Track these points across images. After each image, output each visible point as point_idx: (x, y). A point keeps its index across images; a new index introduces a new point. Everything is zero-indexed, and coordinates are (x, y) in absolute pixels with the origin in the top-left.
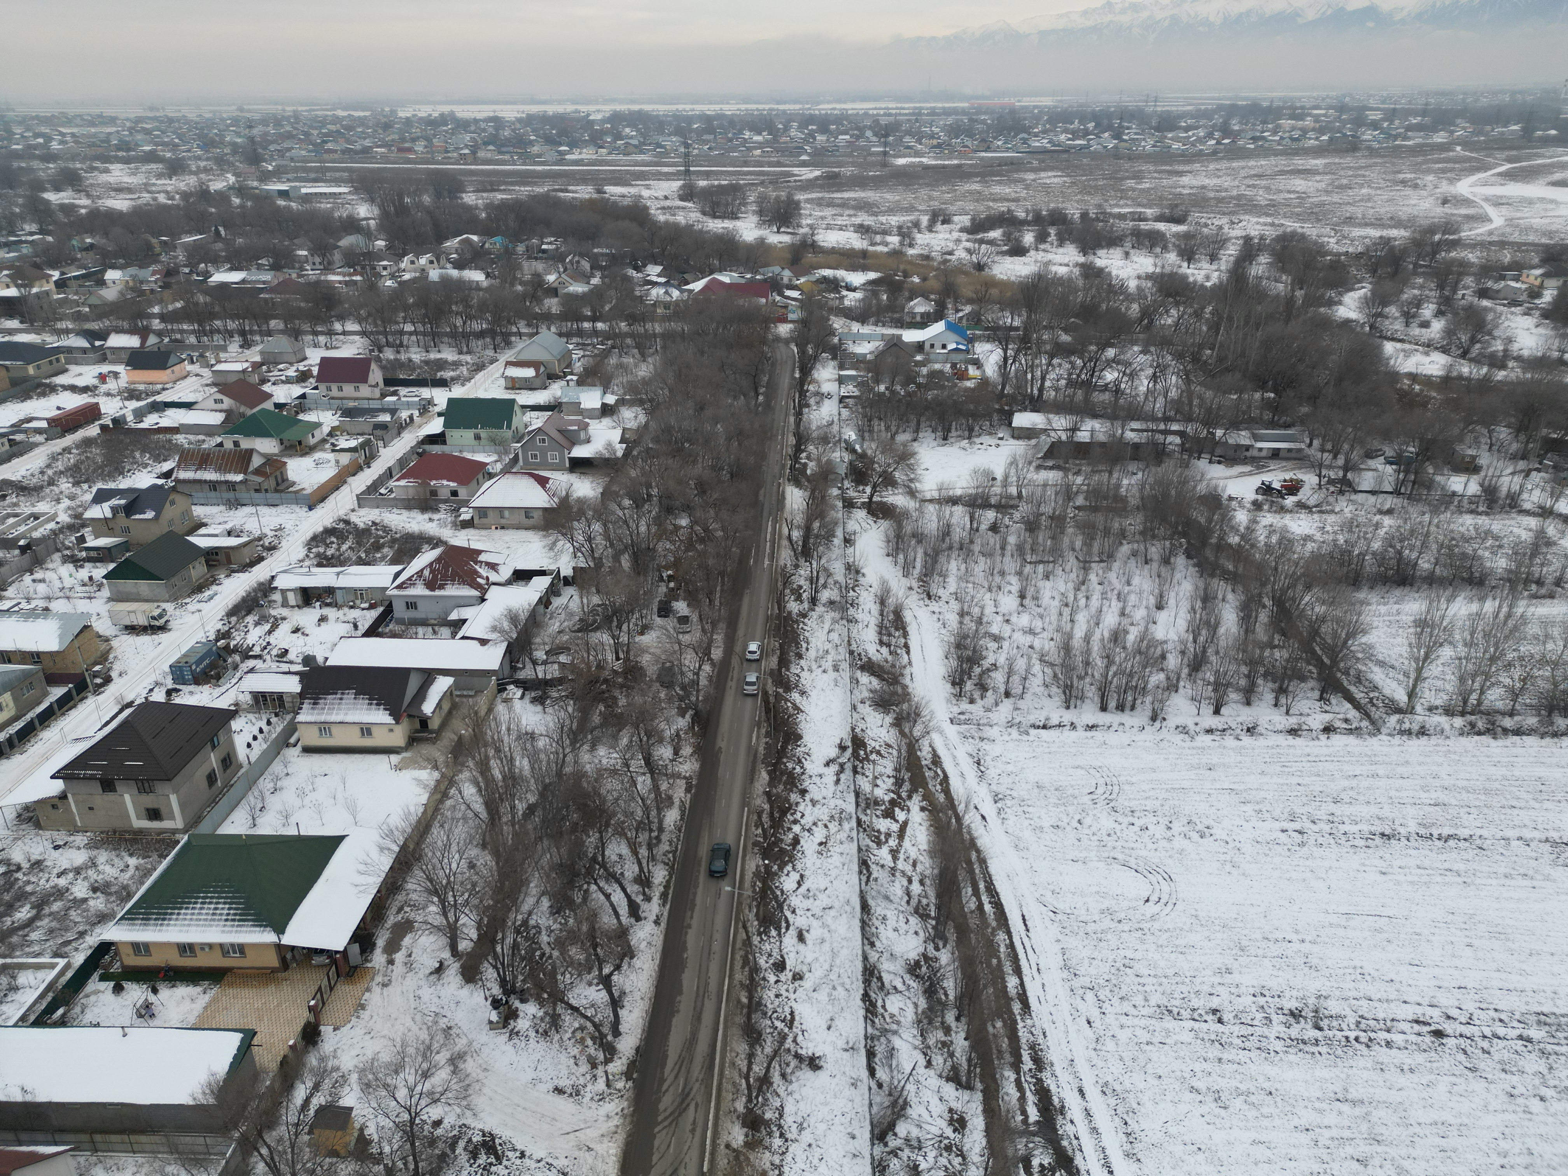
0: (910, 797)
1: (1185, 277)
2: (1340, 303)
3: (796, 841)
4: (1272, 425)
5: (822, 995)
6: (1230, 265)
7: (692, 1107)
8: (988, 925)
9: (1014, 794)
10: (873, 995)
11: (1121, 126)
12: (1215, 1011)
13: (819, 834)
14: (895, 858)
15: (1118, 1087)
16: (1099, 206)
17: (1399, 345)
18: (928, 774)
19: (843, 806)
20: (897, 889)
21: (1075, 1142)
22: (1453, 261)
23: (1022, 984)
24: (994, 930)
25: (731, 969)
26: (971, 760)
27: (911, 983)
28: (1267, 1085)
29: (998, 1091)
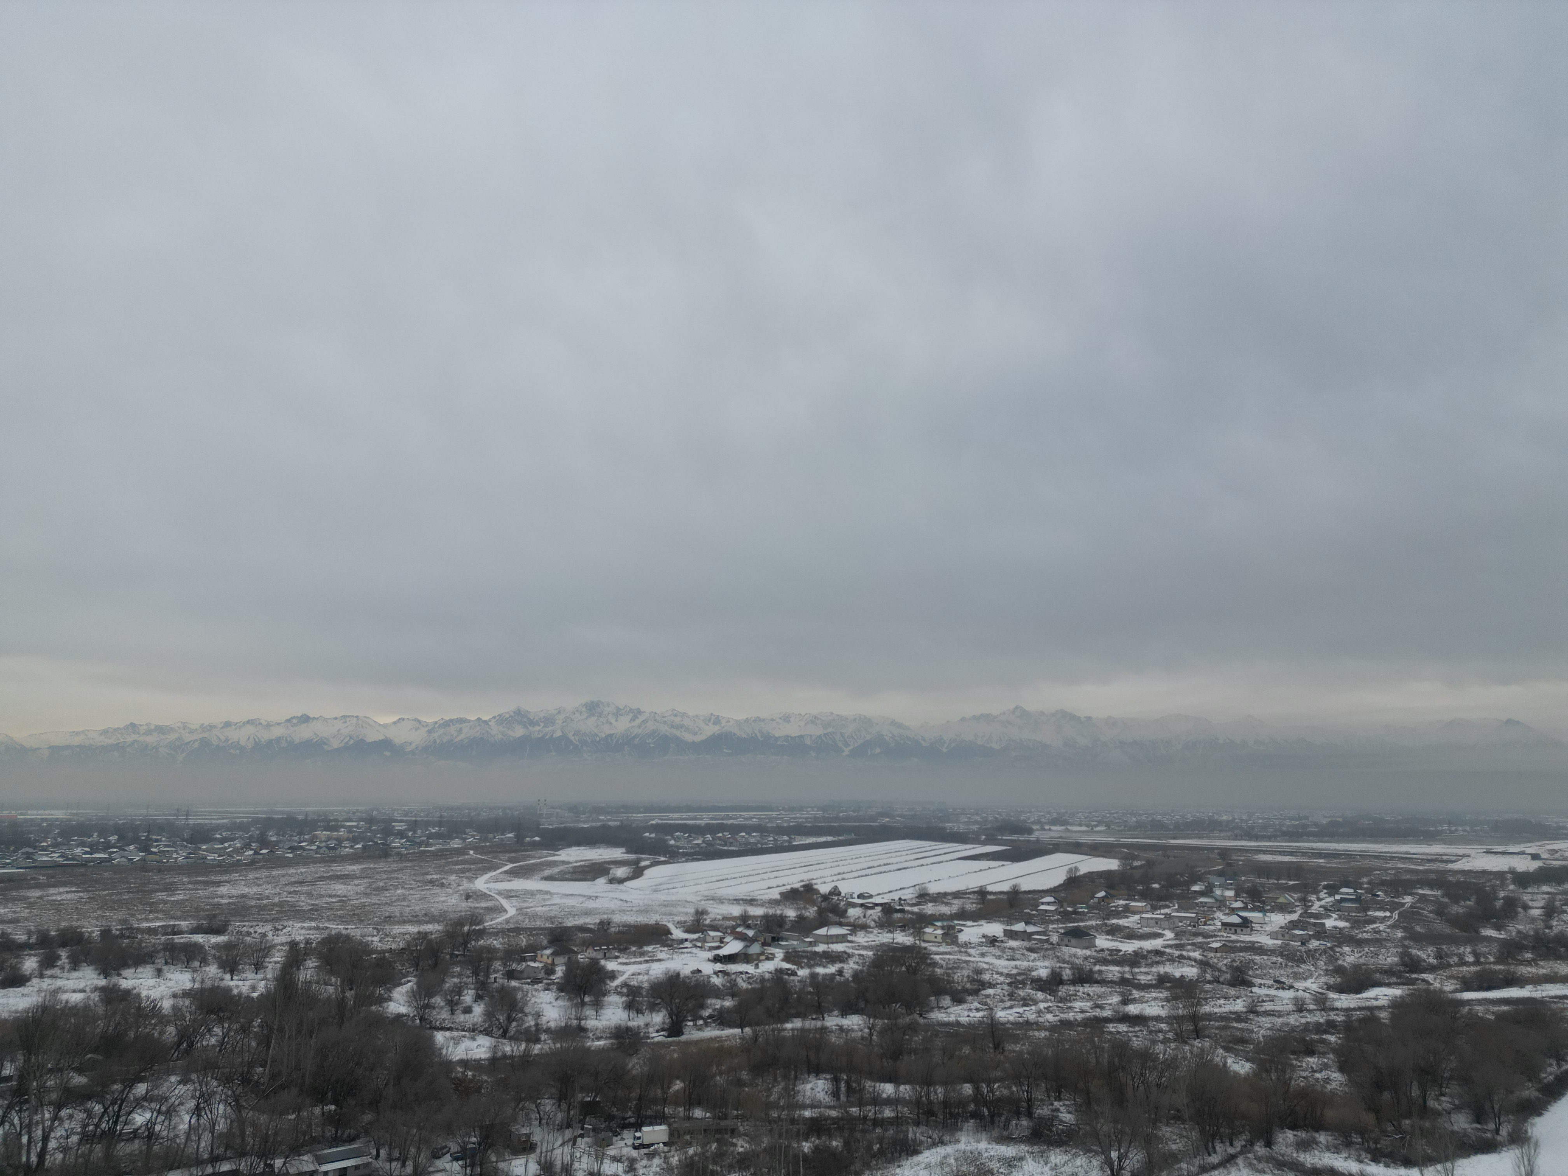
1: (229, 990)
2: (390, 999)
4: (336, 1141)
6: (277, 972)
11: (148, 839)
16: (124, 921)
17: (448, 1034)
22: (482, 948)
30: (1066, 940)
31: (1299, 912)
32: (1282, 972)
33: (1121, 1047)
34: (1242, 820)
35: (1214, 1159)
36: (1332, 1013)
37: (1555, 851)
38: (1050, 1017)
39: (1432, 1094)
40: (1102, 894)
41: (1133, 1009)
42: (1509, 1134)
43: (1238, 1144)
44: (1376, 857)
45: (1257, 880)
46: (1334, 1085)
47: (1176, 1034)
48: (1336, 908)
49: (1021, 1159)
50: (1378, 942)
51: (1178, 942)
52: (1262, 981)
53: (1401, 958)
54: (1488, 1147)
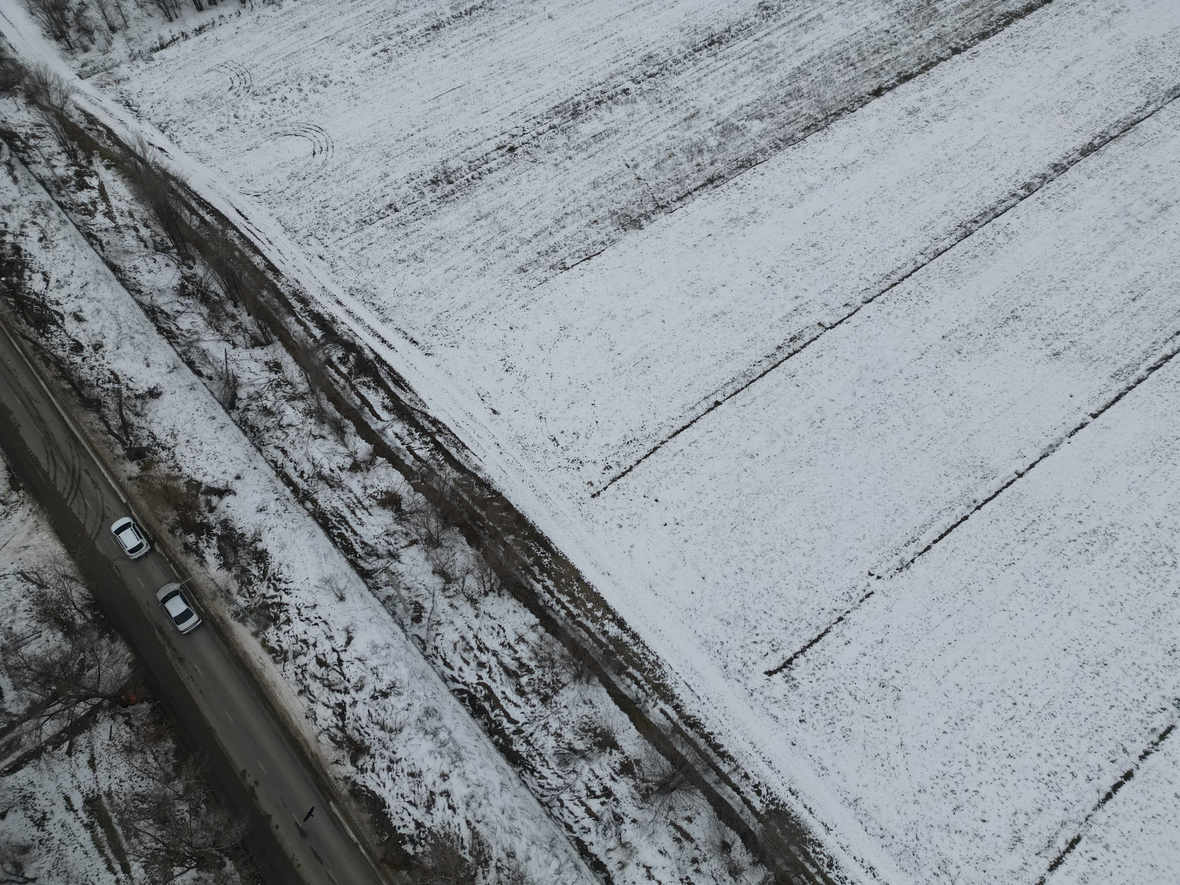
0: (90, 163)
3: (17, 249)
5: (127, 348)
7: (84, 474)
8: (216, 231)
9: (173, 117)
10: (165, 326)
12: (390, 206)
13: (34, 233)
14: (112, 219)
15: (358, 286)
18: (92, 135)
19: (38, 198)
20: (130, 241)
21: (351, 333)
23: (265, 258)
24: (223, 232)
25: (39, 373)
26: (120, 106)
27: (187, 301)
28: (438, 234)
29: (289, 334)
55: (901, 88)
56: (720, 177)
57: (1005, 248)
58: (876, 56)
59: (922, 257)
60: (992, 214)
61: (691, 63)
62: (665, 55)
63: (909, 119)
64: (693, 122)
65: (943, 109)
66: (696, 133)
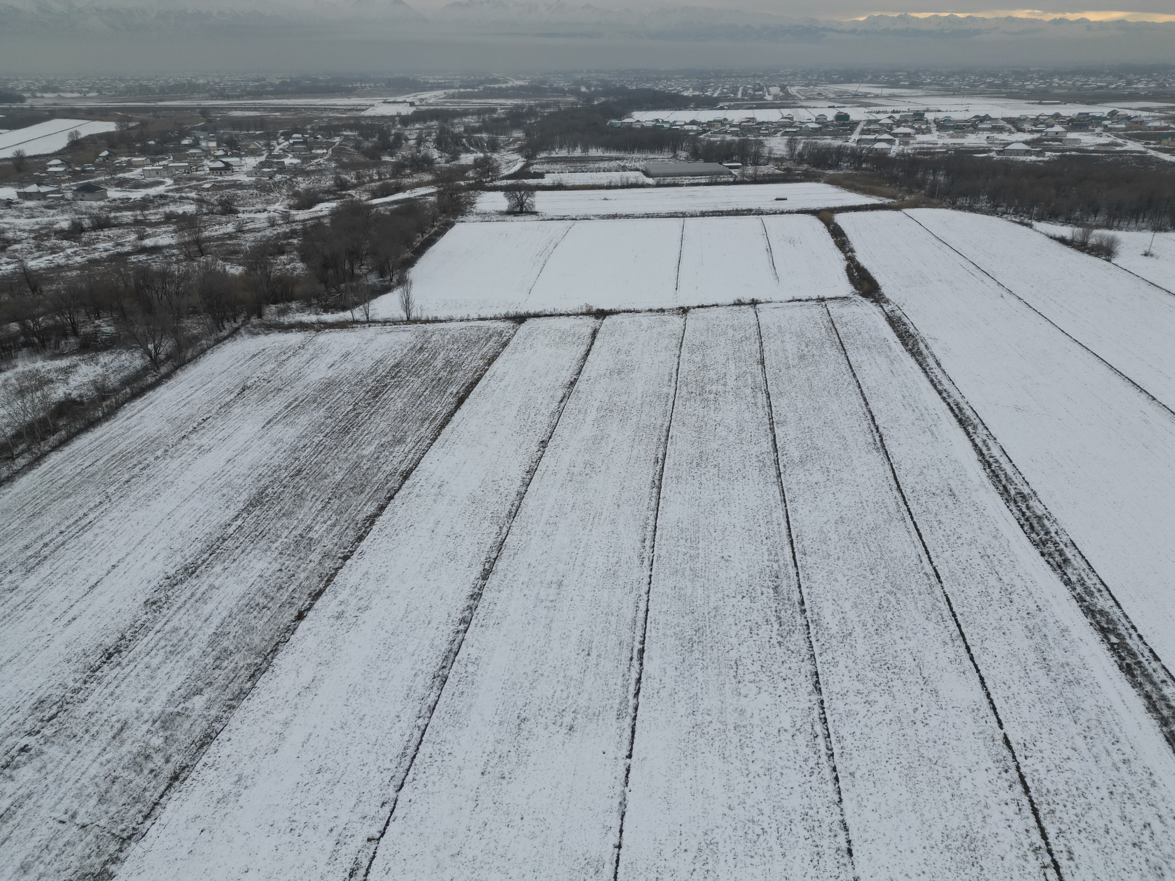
30: (80, 196)
31: (266, 155)
32: (258, 200)
33: (143, 272)
34: (215, 83)
35: (225, 333)
36: (294, 225)
37: (422, 100)
38: (78, 259)
39: (356, 266)
40: (105, 153)
41: (148, 242)
42: (397, 280)
43: (240, 320)
44: (316, 109)
45: (233, 132)
46: (298, 271)
47: (186, 255)
48: (290, 149)
49: (75, 366)
50: (320, 172)
51: (177, 186)
52: (245, 209)
53: (335, 181)
54: (386, 290)
55: (318, 604)
56: (184, 768)
57: (479, 673)
58: (281, 591)
59: (421, 720)
60: (452, 655)
61: (94, 684)
62: (60, 692)
63: (339, 622)
64: (124, 735)
65: (362, 602)
66: (133, 742)
